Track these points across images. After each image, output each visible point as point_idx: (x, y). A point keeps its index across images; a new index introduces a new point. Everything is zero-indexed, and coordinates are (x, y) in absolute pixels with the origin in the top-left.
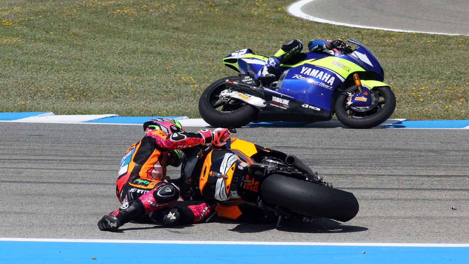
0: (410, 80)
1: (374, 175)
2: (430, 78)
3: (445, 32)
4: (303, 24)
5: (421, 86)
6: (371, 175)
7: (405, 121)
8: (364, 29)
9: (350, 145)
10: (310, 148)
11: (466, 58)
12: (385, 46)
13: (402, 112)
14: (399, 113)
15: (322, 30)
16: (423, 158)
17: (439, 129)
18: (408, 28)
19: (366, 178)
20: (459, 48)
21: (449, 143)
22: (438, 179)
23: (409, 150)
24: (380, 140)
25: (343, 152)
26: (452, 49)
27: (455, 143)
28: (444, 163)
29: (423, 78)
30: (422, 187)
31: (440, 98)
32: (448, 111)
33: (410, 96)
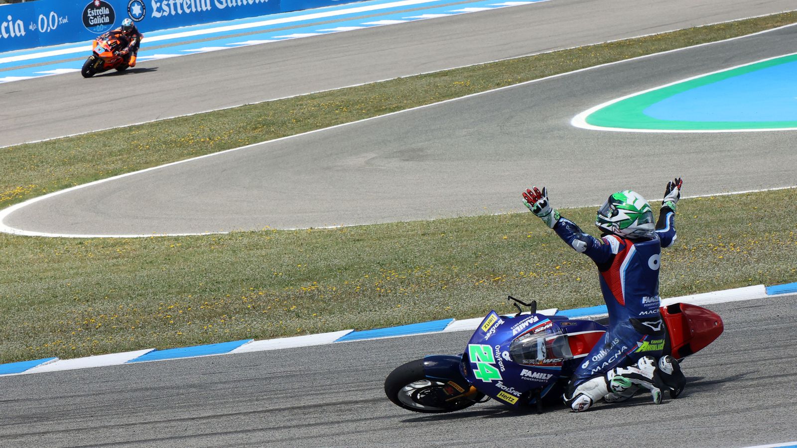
0: (154, 298)
1: (122, 425)
2: (179, 293)
3: (192, 232)
4: (8, 240)
5: (169, 305)
6: (118, 425)
7: (154, 351)
8: (87, 239)
9: (87, 390)
10: (36, 400)
11: (223, 263)
12: (116, 258)
13: (148, 340)
14: (145, 343)
15: (33, 245)
16: (182, 396)
17: (198, 357)
18: (144, 231)
19: (113, 430)
20: (212, 251)
21: (214, 373)
22: (205, 421)
23: (163, 388)
24: (125, 380)
25: (78, 400)
26: (203, 253)
27: (221, 372)
28: (211, 400)
29: (169, 294)
30: (186, 434)
31: (196, 317)
32: (207, 333)
33: (156, 319)
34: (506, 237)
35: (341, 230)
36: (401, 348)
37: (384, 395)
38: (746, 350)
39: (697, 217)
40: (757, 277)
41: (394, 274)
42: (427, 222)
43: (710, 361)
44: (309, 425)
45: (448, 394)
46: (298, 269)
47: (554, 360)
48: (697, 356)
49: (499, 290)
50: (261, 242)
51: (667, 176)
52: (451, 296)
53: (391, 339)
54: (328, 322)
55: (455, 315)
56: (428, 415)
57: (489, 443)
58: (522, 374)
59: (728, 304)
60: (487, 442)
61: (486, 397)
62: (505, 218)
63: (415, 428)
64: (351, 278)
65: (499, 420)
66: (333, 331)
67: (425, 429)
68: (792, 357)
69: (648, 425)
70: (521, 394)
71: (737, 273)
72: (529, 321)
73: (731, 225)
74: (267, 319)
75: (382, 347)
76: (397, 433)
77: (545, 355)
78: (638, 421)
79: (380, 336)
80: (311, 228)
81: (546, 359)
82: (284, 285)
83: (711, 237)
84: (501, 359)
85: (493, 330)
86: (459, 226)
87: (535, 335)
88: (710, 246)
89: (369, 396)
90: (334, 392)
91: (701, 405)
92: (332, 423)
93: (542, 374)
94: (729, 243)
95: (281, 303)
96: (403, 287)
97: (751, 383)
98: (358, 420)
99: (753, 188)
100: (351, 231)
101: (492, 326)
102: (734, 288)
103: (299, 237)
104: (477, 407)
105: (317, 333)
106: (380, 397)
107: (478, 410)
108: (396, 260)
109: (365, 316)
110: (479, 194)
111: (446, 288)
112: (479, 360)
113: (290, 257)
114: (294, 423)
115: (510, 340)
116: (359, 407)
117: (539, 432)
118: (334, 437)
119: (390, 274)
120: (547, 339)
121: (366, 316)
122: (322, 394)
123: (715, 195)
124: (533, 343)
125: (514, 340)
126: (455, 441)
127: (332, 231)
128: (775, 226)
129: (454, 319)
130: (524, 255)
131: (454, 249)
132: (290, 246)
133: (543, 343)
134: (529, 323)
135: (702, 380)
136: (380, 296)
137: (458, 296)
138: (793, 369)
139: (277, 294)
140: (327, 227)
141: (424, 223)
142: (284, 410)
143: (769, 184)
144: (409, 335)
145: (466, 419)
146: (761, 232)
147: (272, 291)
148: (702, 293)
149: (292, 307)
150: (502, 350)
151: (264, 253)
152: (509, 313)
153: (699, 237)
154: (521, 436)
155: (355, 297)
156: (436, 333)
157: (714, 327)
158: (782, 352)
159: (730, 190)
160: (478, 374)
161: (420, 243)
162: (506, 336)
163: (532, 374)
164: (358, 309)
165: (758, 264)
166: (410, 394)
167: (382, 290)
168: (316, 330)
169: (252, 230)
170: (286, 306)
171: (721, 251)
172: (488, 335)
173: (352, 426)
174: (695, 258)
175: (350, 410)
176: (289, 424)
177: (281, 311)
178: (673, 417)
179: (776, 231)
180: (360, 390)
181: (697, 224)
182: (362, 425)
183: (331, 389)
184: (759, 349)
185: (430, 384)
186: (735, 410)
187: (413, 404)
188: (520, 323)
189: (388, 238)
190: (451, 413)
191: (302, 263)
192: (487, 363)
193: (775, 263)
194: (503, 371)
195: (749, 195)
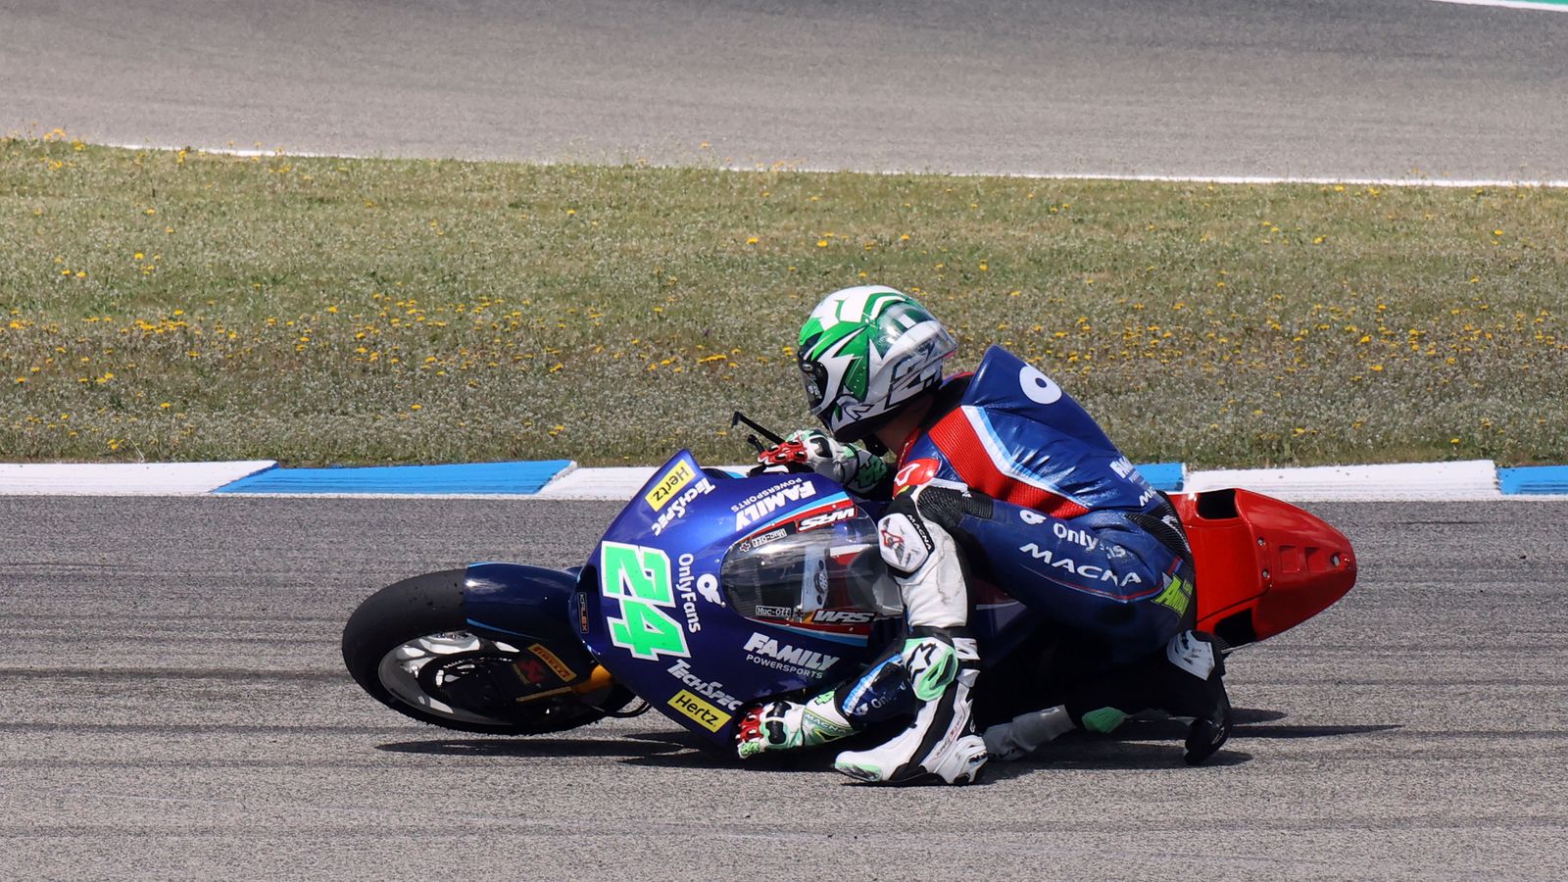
34: (755, 240)
35: (275, 164)
36: (406, 531)
37: (339, 664)
38: (1415, 647)
39: (1324, 241)
40: (1478, 436)
41: (414, 311)
42: (531, 168)
43: (1308, 667)
44: (111, 728)
45: (526, 682)
46: (133, 265)
47: (848, 618)
48: (1271, 647)
49: (715, 391)
50: (35, 174)
51: (1250, 110)
52: (571, 393)
53: (382, 500)
54: (201, 432)
55: (577, 453)
56: (461, 736)
57: (628, 837)
58: (749, 647)
59: (1379, 506)
60: (625, 834)
61: (637, 702)
62: (761, 184)
63: (420, 771)
64: (288, 309)
65: (668, 775)
66: (215, 460)
67: (449, 778)
68: (1548, 682)
69: (1102, 835)
70: (740, 703)
71: (1418, 420)
72: (787, 492)
73: (1420, 277)
74: (25, 403)
75: (353, 523)
76: (364, 779)
77: (824, 598)
78: (1073, 822)
79: (350, 489)
80: (188, 150)
81: (826, 608)
82: (87, 309)
83: (1356, 304)
84: (693, 595)
85: (679, 508)
86: (622, 191)
87: (802, 537)
88: (1350, 332)
89: (295, 660)
90: (195, 640)
91: (1265, 795)
92: (179, 729)
93: (808, 653)
94: (1408, 328)
95: (71, 362)
96: (437, 351)
97: (1420, 745)
98: (254, 730)
99: (1498, 175)
100: (304, 170)
101: (676, 497)
102: (1405, 460)
103: (147, 172)
104: (608, 728)
105: (168, 459)
106: (327, 668)
107: (611, 738)
108: (425, 271)
109: (310, 427)
110: (692, 105)
111: (560, 369)
112: (627, 592)
113: (113, 229)
114: (67, 716)
115: (725, 542)
116: (265, 692)
117: (779, 821)
118: (178, 772)
119: (403, 309)
120: (835, 552)
121: (316, 425)
122: (159, 641)
123: (1384, 182)
124: (794, 560)
125: (739, 545)
126: (529, 822)
127: (247, 165)
128: (1547, 293)
129: (573, 463)
130: (802, 296)
131: (598, 256)
132: (120, 196)
133: (821, 562)
134: (786, 497)
135: (1277, 723)
136: (365, 370)
137: (593, 395)
138: (1547, 717)
139: (65, 331)
140: (233, 152)
141: (522, 170)
142: (43, 674)
143: (1546, 168)
144: (434, 496)
145: (572, 760)
146: (1504, 305)
147: (49, 321)
148: (1309, 466)
149: (103, 372)
150: (697, 570)
151: (39, 206)
152: (737, 461)
153: (1321, 302)
154: (725, 828)
155: (290, 367)
156: (515, 497)
157: (1329, 569)
158: (1521, 666)
159: (1430, 174)
160: (620, 632)
161: (501, 229)
162: (715, 529)
163: (780, 648)
164: (295, 403)
165: (1486, 399)
166: (415, 667)
167: (374, 357)
168: (166, 453)
169: (12, 137)
170: (88, 372)
171: (1381, 349)
172: (664, 520)
173: (235, 744)
174: (1303, 361)
175: (235, 697)
176: (50, 718)
177: (68, 383)
178: (1177, 820)
179: (1548, 309)
180: (271, 642)
181: (1321, 260)
182: (266, 746)
183: (186, 628)
184: (1454, 647)
185: (475, 645)
186: (1361, 820)
187: (422, 700)
188: (760, 496)
189: (410, 202)
190: (528, 738)
191: (149, 248)
192: (649, 603)
193: (1534, 401)
194: (693, 630)
195: (1483, 194)
